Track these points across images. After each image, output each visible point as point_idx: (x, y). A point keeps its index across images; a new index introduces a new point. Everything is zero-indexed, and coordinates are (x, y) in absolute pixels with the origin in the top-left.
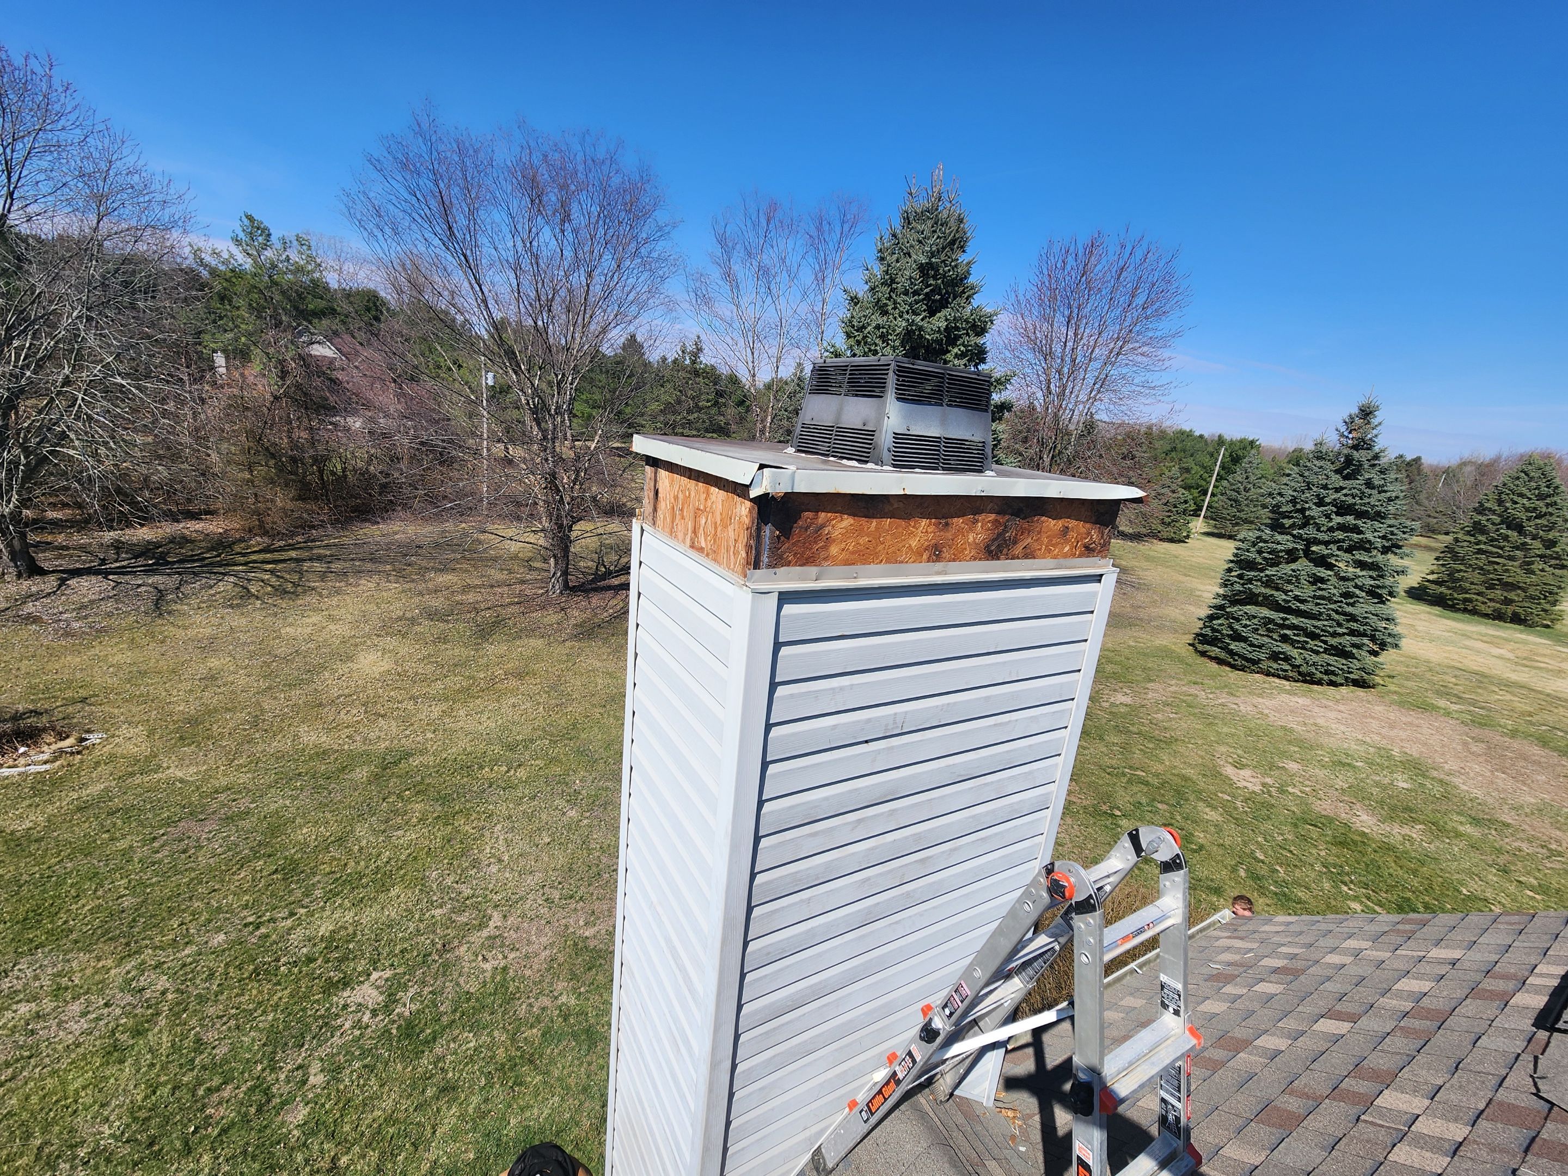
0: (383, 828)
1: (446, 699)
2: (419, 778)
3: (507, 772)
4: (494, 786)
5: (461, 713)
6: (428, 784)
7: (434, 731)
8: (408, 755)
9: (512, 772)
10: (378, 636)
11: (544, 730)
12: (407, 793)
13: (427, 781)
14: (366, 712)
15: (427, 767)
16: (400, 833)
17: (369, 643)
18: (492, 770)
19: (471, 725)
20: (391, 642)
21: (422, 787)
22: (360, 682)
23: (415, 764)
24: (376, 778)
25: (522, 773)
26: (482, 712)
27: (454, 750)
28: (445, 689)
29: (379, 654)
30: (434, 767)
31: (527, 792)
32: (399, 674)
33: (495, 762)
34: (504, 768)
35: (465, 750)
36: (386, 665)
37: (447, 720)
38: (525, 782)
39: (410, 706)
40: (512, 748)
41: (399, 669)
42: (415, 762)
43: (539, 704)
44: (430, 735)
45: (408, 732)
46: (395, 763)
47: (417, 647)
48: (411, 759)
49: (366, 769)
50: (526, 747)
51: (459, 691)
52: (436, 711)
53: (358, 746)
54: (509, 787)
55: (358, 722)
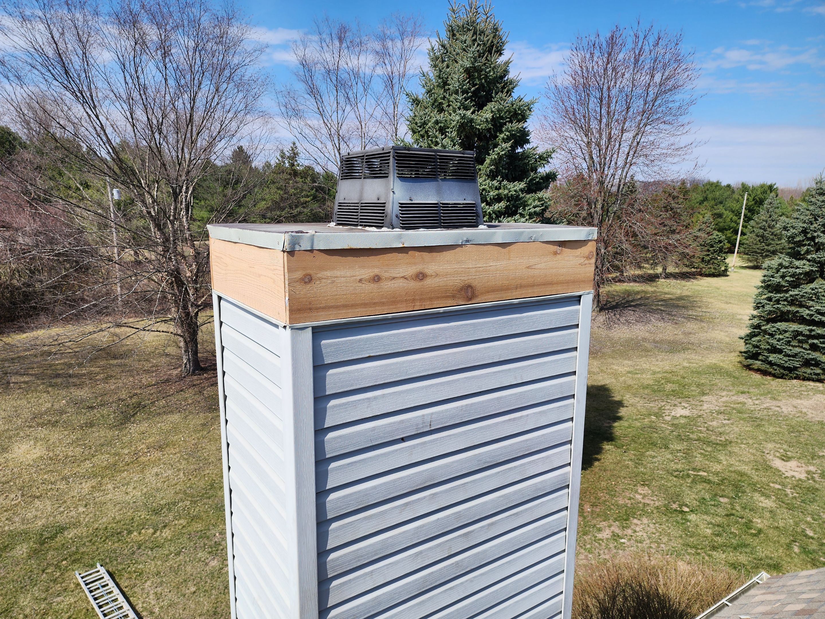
0: (43, 596)
1: (95, 476)
2: (74, 549)
3: (154, 533)
4: (143, 548)
5: (110, 486)
6: (83, 553)
7: (86, 506)
8: (62, 529)
9: (158, 533)
10: (30, 427)
11: (185, 493)
12: (64, 562)
13: (82, 550)
14: (23, 496)
15: (81, 538)
16: (59, 599)
17: (22, 434)
18: (140, 533)
19: (119, 496)
20: (42, 432)
21: (78, 556)
22: (15, 470)
23: (70, 536)
24: (34, 553)
25: (167, 533)
26: (128, 484)
27: (105, 520)
28: (93, 467)
29: (32, 442)
30: (87, 537)
31: (172, 549)
32: (51, 459)
33: (143, 525)
34: (151, 531)
35: (114, 519)
36: (39, 451)
37: (96, 494)
38: (171, 540)
39: (62, 486)
40: (156, 512)
41: (51, 454)
42: (70, 534)
43: (179, 470)
44: (81, 509)
45: (62, 509)
46: (52, 538)
47: (66, 433)
48: (66, 533)
49: (25, 546)
50: (170, 510)
51: (106, 468)
52: (87, 486)
53: (18, 526)
54: (157, 546)
55: (16, 505)
